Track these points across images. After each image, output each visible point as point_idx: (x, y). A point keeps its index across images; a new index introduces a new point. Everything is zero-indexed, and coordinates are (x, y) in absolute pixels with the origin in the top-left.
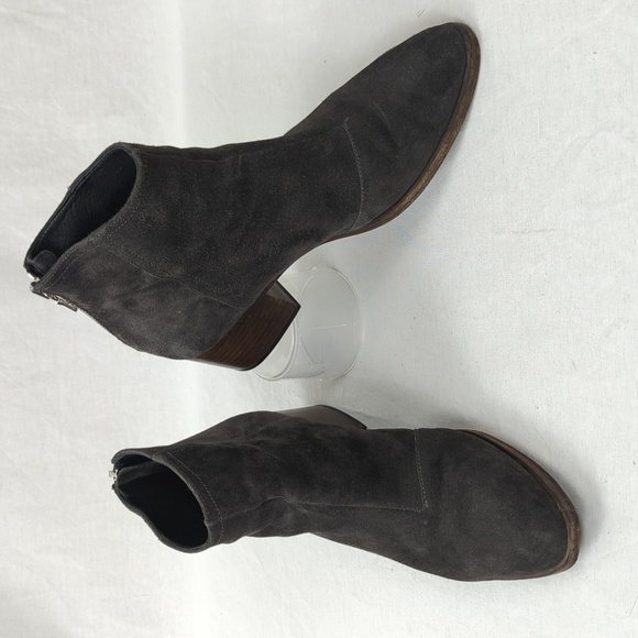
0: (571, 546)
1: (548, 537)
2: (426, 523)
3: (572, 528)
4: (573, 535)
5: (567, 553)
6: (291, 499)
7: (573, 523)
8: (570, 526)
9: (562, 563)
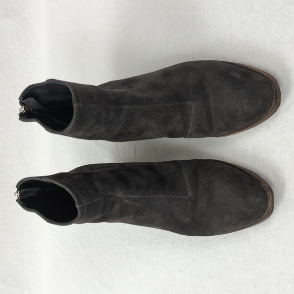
0: (270, 204)
1: (258, 200)
2: (190, 204)
3: (270, 194)
4: (271, 198)
5: (268, 208)
6: (120, 194)
7: (270, 192)
8: (269, 194)
9: (266, 214)
